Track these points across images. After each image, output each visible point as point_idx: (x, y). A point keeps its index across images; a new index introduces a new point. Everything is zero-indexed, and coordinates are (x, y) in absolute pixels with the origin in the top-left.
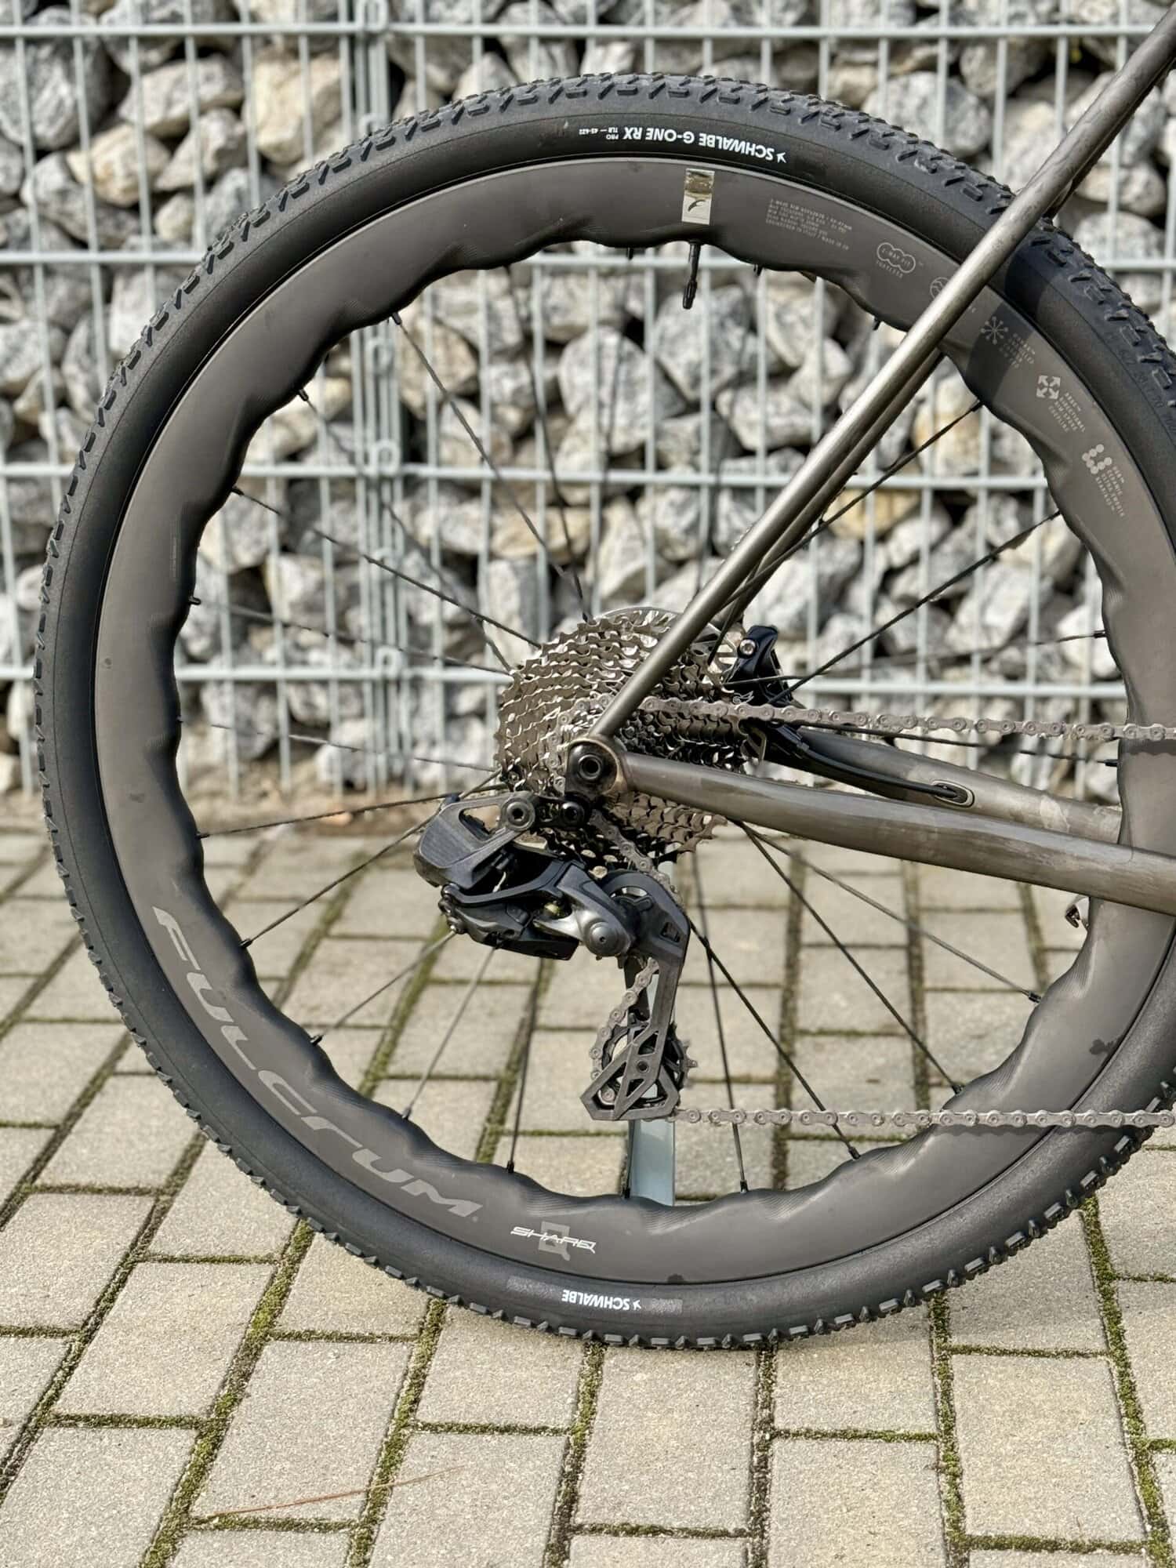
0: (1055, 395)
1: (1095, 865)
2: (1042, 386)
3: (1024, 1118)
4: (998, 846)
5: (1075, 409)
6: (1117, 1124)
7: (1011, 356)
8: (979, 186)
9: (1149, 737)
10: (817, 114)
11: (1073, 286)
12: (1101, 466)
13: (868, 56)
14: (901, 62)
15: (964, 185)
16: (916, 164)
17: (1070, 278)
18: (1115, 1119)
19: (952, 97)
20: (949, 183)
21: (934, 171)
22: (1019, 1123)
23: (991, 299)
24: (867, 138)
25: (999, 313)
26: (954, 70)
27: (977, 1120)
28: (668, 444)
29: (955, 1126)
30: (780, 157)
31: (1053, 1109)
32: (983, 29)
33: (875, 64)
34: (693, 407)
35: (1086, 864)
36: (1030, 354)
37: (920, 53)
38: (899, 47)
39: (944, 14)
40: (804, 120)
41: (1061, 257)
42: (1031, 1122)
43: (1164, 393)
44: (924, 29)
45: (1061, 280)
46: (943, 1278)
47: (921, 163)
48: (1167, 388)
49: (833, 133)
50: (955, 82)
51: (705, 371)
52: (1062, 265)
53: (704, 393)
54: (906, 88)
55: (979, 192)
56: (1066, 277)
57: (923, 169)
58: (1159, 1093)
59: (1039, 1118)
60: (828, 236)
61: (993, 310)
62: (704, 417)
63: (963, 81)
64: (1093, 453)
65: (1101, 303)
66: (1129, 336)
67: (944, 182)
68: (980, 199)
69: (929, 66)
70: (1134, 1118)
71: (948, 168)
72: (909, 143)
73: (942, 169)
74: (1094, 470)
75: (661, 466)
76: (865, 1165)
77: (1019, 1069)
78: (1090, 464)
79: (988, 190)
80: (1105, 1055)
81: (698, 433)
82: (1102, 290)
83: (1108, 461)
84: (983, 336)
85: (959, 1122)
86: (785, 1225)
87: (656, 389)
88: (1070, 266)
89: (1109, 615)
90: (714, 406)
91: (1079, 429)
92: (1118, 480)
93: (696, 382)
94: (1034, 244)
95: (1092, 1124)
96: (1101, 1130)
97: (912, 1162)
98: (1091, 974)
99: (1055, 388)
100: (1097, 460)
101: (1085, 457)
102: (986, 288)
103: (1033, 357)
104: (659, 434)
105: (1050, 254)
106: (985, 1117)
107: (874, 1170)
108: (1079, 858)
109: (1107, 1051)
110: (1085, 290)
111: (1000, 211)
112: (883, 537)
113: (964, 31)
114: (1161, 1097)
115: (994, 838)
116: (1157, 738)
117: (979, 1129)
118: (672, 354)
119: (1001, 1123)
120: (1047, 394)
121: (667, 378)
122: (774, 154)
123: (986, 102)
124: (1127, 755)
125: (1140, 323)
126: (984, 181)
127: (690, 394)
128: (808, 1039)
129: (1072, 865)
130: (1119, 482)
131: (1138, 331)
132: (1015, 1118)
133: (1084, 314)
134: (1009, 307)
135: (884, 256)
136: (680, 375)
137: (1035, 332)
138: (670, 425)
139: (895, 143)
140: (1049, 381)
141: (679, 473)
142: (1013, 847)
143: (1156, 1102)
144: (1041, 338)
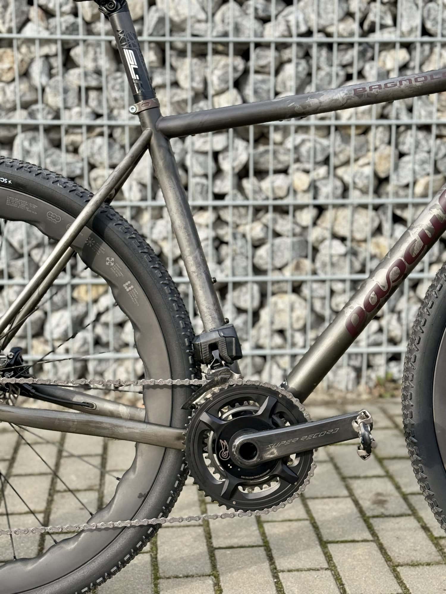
0: (112, 264)
1: (133, 430)
2: (108, 261)
3: (113, 524)
4: (99, 425)
5: (119, 269)
6: (146, 524)
7: (97, 251)
8: (81, 192)
9: (150, 384)
10: (22, 167)
11: (115, 227)
12: (130, 288)
13: (79, 131)
14: (91, 132)
15: (76, 192)
16: (58, 185)
17: (114, 224)
18: (145, 522)
19: (110, 146)
20: (70, 191)
21: (65, 187)
22: (111, 526)
23: (87, 231)
24: (41, 176)
25: (91, 236)
26: (111, 136)
27: (97, 526)
28: (12, 270)
29: (89, 529)
30: (10, 182)
31: (123, 520)
32: (119, 122)
33: (82, 133)
34: (21, 256)
35: (131, 430)
36: (103, 250)
37: (98, 130)
38: (90, 128)
39: (105, 117)
40: (17, 169)
41: (111, 217)
42: (116, 526)
43: (149, 263)
44: (99, 122)
45: (111, 225)
46: (88, 586)
47: (60, 184)
48: (150, 261)
49: (28, 174)
50: (111, 140)
51: (25, 243)
52: (111, 220)
53: (25, 250)
54: (93, 142)
55: (81, 195)
56: (113, 223)
57: (61, 186)
58: (162, 511)
59: (119, 524)
60: (29, 209)
61: (89, 235)
62: (25, 260)
63: (115, 140)
64: (127, 284)
65: (126, 232)
66: (136, 244)
67: (69, 191)
68: (82, 197)
69: (101, 134)
70: (153, 521)
71: (70, 186)
72: (56, 177)
73: (68, 187)
74: (128, 290)
75: (10, 277)
76: (59, 546)
77: (114, 506)
78: (126, 288)
79: (84, 194)
80: (143, 498)
81: (23, 265)
82: (126, 228)
83: (132, 287)
84: (86, 244)
85: (90, 528)
86: (30, 571)
87: (7, 249)
88: (114, 220)
89: (137, 340)
90: (29, 255)
91: (121, 276)
92: (136, 293)
93: (22, 247)
94: (101, 212)
95: (137, 525)
96: (141, 526)
97: (76, 543)
98: (137, 469)
99: (112, 262)
100: (128, 286)
101: (124, 285)
102: (85, 227)
103: (104, 251)
104: (9, 266)
105: (107, 216)
106: (99, 525)
107: (62, 547)
108: (128, 428)
109: (144, 497)
110: (120, 228)
111: (88, 201)
112: (95, 301)
113: (113, 123)
114: (163, 512)
115: (97, 422)
116: (152, 384)
117: (98, 529)
118: (12, 237)
119: (105, 527)
120: (110, 264)
121: (11, 245)
122: (7, 181)
123: (123, 147)
124: (145, 390)
125: (140, 239)
126: (83, 190)
127: (20, 251)
128: (59, 494)
129: (126, 431)
130: (136, 294)
131: (139, 242)
132: (110, 524)
133: (120, 236)
134: (94, 233)
135: (50, 216)
136: (16, 244)
137: (104, 242)
138: (13, 263)
139: (51, 177)
140: (110, 259)
141: (17, 280)
142: (104, 425)
143: (161, 514)
144: (106, 245)
